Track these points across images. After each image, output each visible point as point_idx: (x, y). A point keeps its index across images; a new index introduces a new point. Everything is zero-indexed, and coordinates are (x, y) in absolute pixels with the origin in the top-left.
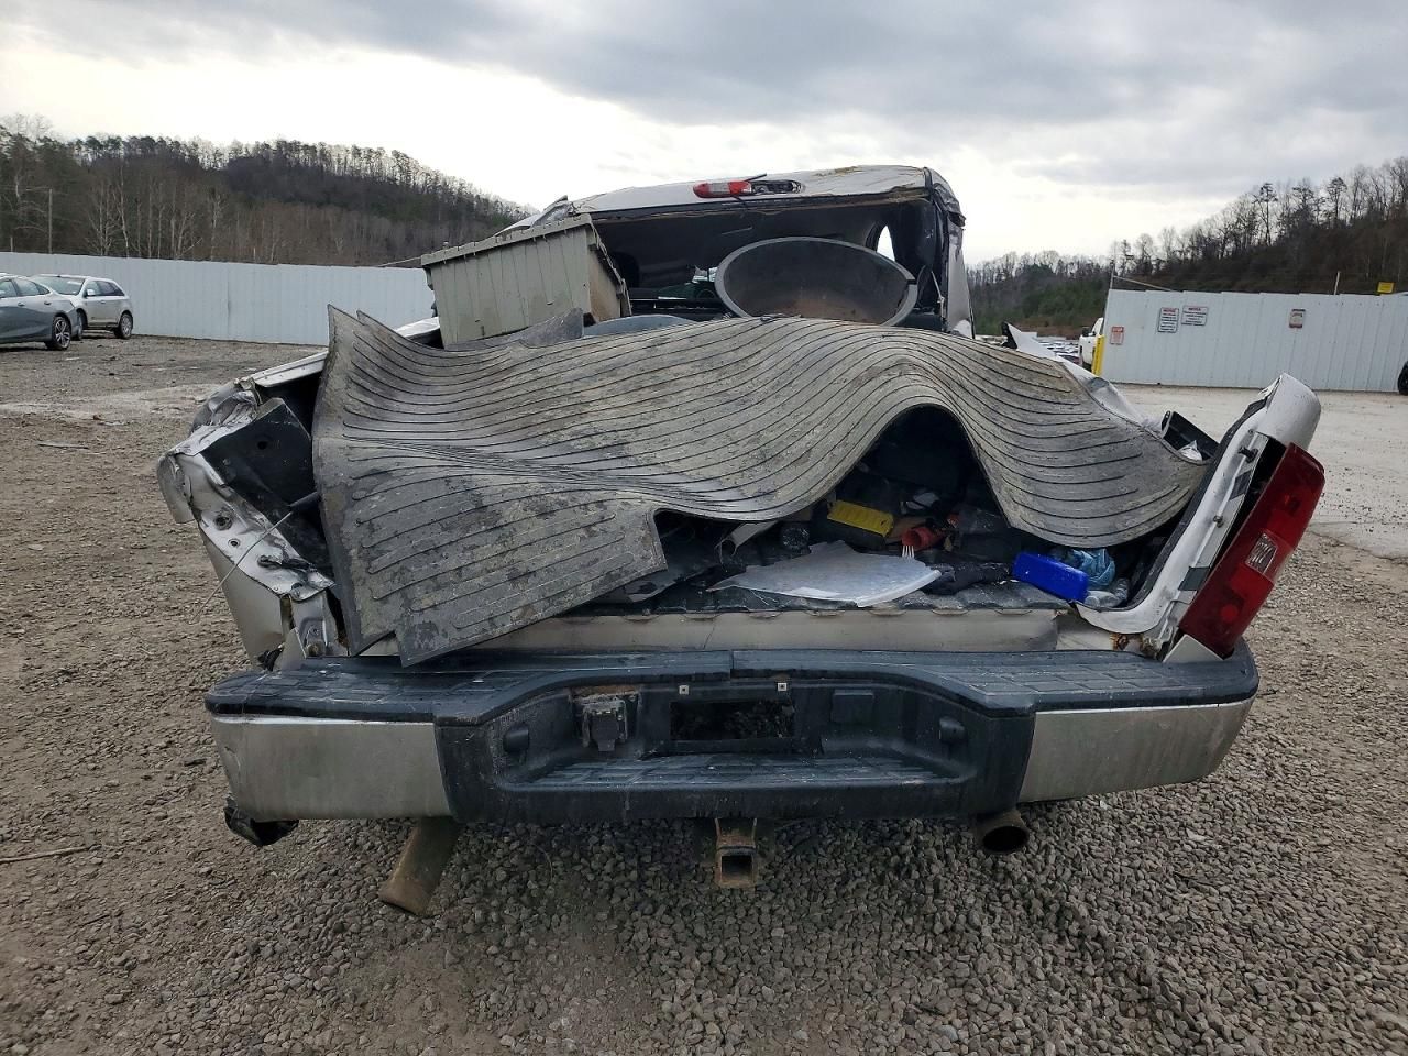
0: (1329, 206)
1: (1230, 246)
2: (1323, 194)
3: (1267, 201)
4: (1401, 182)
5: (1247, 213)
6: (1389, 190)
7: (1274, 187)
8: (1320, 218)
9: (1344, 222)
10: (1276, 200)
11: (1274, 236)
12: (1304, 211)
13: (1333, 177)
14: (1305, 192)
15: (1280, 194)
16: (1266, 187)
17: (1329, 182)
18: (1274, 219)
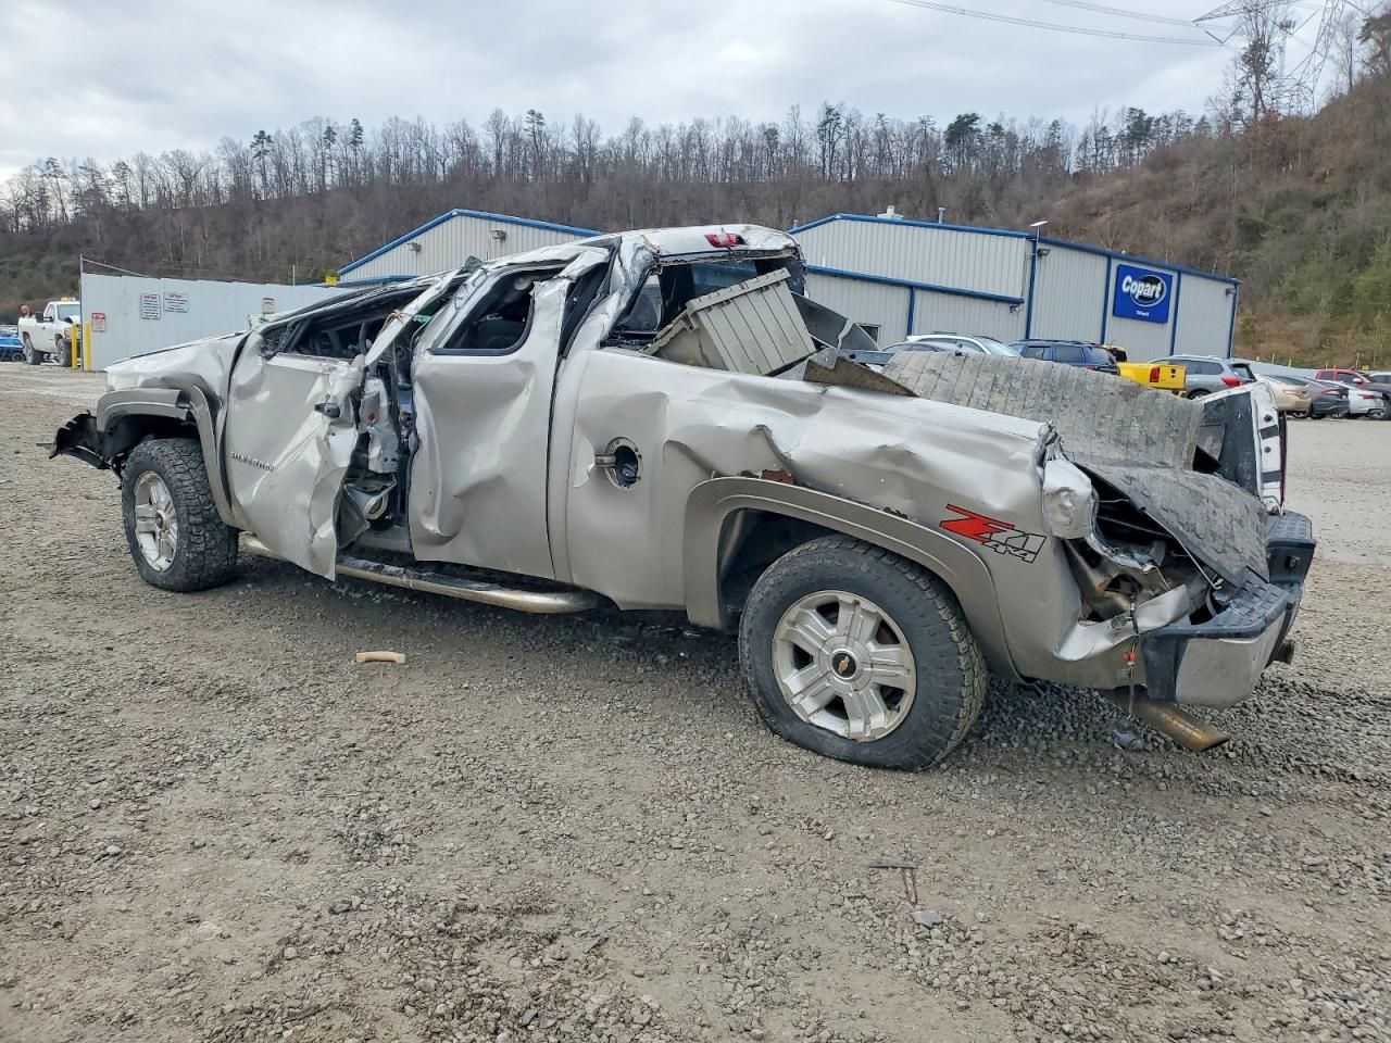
0: (117, 190)
1: (24, 220)
2: (111, 176)
3: (55, 176)
4: (181, 173)
5: (36, 187)
6: (172, 180)
7: (59, 162)
8: (114, 201)
9: (136, 206)
10: (65, 177)
11: (70, 214)
12: (95, 192)
13: (117, 161)
14: (94, 173)
15: (68, 171)
16: (51, 162)
17: (114, 165)
18: (66, 196)
